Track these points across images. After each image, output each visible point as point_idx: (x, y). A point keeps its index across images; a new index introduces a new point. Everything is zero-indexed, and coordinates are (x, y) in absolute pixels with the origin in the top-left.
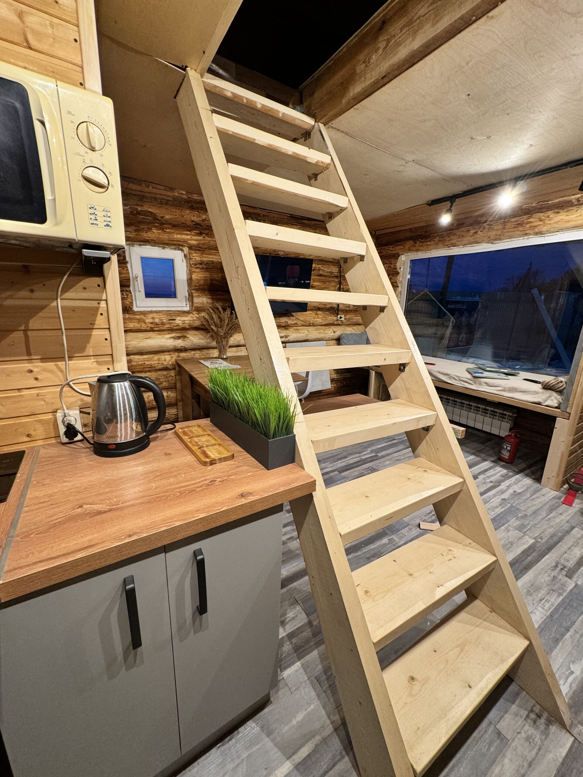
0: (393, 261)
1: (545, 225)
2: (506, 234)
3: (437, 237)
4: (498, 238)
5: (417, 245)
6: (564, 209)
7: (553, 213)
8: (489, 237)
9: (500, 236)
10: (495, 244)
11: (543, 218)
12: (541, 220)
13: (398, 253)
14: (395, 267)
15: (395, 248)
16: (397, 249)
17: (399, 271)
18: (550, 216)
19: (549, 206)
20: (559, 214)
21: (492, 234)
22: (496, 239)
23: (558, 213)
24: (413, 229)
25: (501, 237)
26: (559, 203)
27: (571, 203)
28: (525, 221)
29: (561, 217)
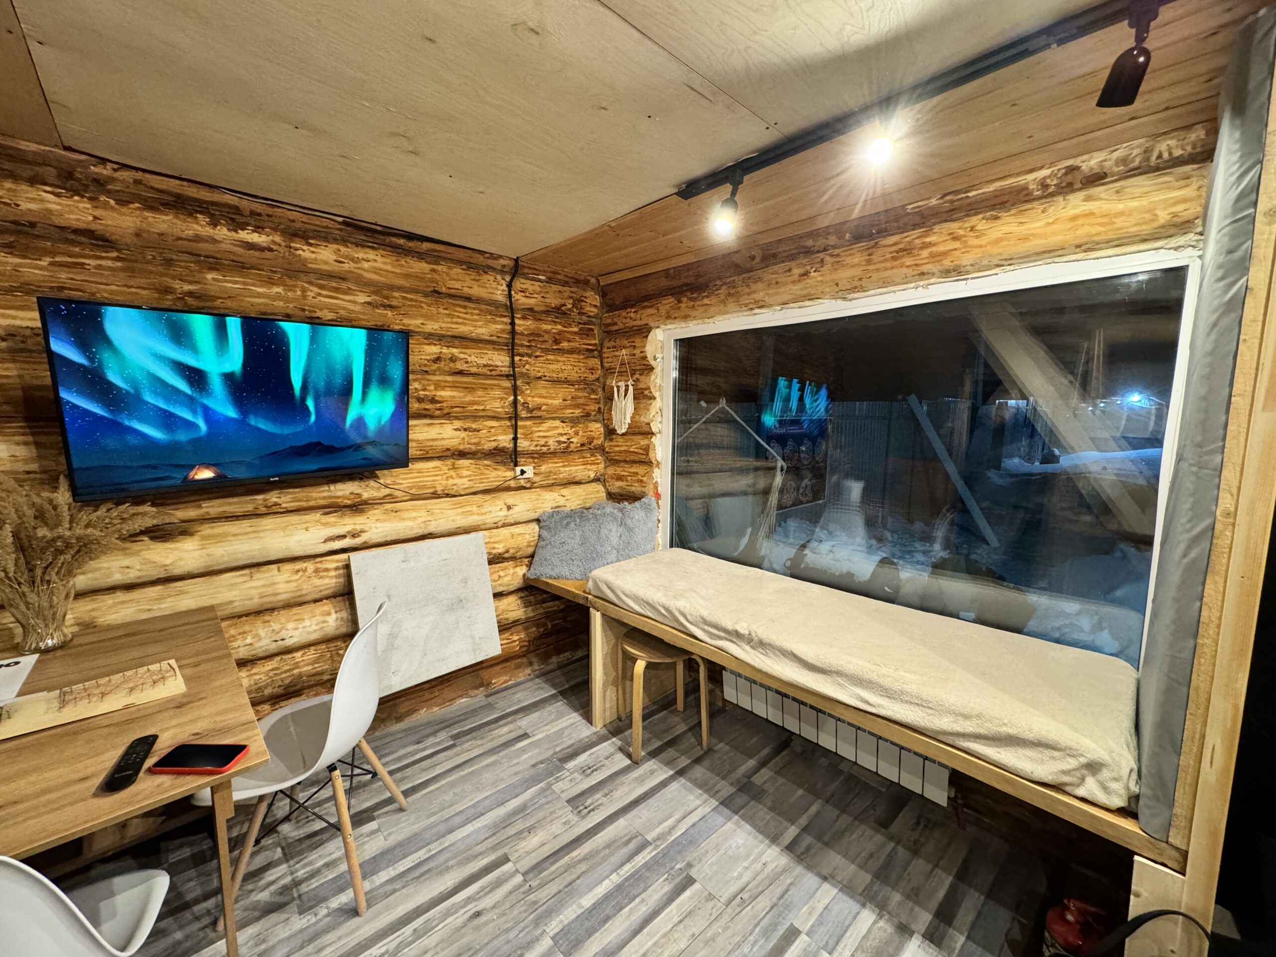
0: (638, 341)
1: (967, 249)
2: (875, 276)
3: (724, 287)
4: (857, 287)
5: (683, 305)
6: (1009, 211)
7: (983, 219)
8: (837, 285)
9: (860, 279)
10: (851, 300)
11: (962, 232)
12: (955, 238)
13: (647, 324)
14: (643, 355)
15: (639, 313)
16: (644, 316)
17: (653, 363)
18: (977, 228)
19: (970, 204)
20: (999, 222)
21: (844, 274)
22: (854, 289)
23: (997, 218)
24: (672, 271)
25: (864, 283)
26: (997, 194)
27: (1025, 192)
28: (917, 241)
29: (1007, 229)
